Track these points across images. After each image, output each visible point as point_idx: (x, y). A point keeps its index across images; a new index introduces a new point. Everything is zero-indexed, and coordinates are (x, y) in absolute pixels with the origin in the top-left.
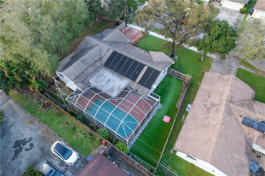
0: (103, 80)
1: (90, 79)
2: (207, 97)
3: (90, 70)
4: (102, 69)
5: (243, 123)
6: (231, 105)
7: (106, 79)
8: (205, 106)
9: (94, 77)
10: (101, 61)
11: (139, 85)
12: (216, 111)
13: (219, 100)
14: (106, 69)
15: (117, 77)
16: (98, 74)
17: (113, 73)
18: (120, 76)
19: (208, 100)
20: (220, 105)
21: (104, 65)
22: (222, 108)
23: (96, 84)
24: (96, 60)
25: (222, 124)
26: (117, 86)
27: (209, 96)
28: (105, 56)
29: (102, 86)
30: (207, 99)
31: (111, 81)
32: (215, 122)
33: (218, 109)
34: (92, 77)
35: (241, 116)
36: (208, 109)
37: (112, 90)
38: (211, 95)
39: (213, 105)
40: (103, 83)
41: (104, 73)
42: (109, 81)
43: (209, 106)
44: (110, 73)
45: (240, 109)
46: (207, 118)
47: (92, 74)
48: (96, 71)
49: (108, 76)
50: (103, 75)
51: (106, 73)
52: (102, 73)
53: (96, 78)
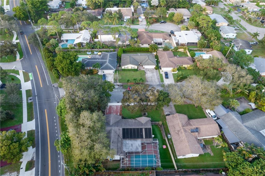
0: (129, 146)
1: (123, 149)
2: (174, 129)
3: (119, 145)
4: (124, 141)
5: (191, 132)
6: (184, 127)
7: (130, 145)
8: (176, 133)
9: (124, 147)
10: (120, 137)
11: (146, 139)
12: (181, 133)
13: (180, 128)
14: (125, 140)
15: (133, 141)
16: (124, 145)
17: (130, 140)
18: (135, 140)
19: (175, 130)
20: (181, 130)
21: (123, 138)
22: (182, 131)
23: (128, 150)
24: (117, 138)
25: (186, 137)
26: (137, 145)
27: (175, 128)
28: (120, 134)
29: (131, 149)
31: (133, 144)
32: (184, 138)
33: (181, 132)
34: (123, 147)
35: (189, 130)
36: (178, 134)
37: (137, 148)
38: (175, 127)
39: (179, 131)
40: (131, 148)
41: (126, 142)
42: (132, 145)
43: (177, 132)
44: (129, 141)
45: (187, 127)
46: (180, 138)
47: (122, 146)
48: (122, 144)
49: (129, 143)
50: (127, 144)
51: (127, 142)
52: (125, 143)
53: (125, 147)
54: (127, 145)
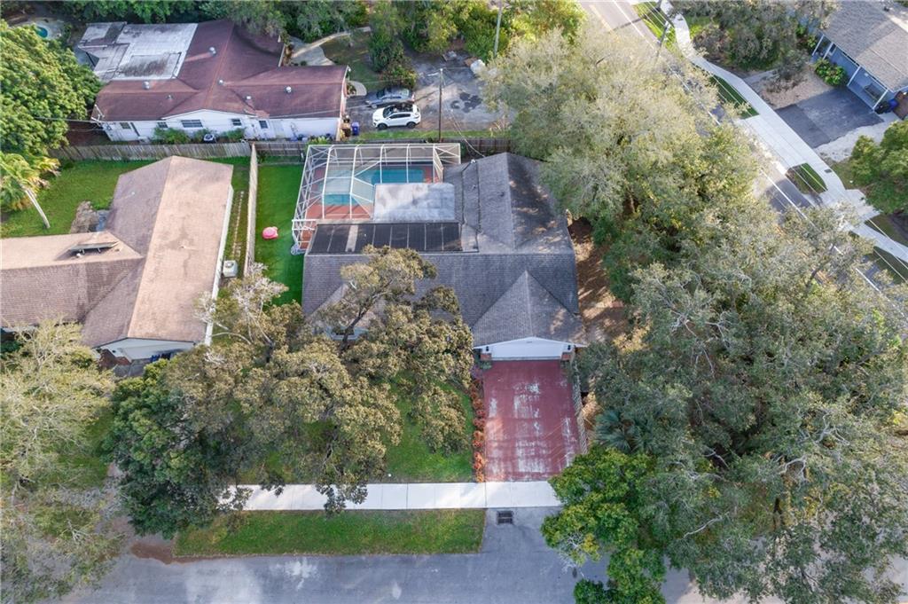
1: (455, 188)
2: (190, 262)
4: (453, 218)
8: (191, 242)
9: (453, 195)
10: (472, 227)
12: (167, 233)
13: (161, 258)
14: (445, 220)
15: (407, 219)
16: (452, 205)
19: (187, 257)
20: (161, 248)
21: (457, 224)
23: (434, 186)
24: (482, 220)
26: (390, 203)
27: (185, 265)
29: (417, 189)
30: (189, 258)
31: (410, 205)
33: (164, 239)
34: (456, 194)
36: (184, 235)
37: (393, 192)
38: (182, 271)
39: (175, 246)
41: (441, 213)
42: (415, 203)
43: (184, 242)
46: (184, 218)
47: (460, 196)
48: (460, 206)
49: (426, 210)
50: (436, 207)
51: (437, 215)
52: (445, 210)
53: (445, 196)
54: (438, 203)
